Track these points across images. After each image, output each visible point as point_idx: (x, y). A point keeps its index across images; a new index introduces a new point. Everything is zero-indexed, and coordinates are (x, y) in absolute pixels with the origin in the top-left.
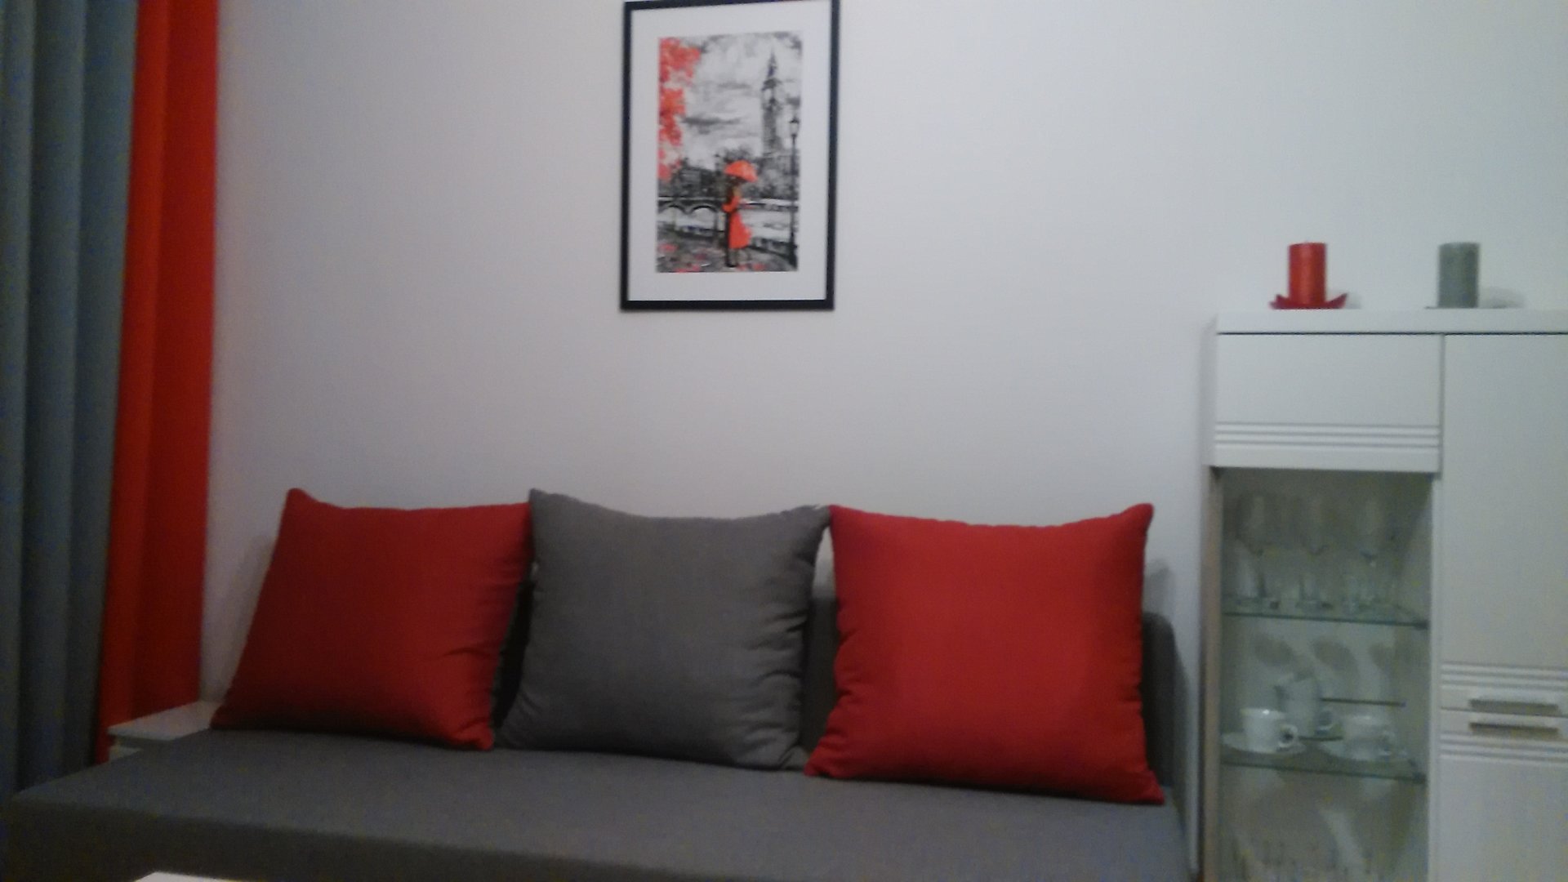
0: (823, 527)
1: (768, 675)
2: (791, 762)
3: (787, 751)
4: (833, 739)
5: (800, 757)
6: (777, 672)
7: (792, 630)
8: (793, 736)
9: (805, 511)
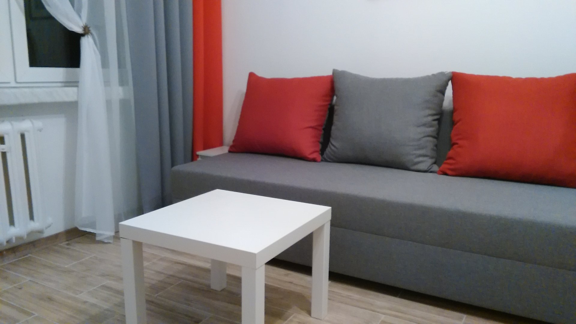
0: (449, 81)
1: (424, 137)
2: (432, 170)
3: (430, 166)
4: (451, 161)
5: (435, 168)
6: (428, 136)
7: (434, 120)
8: (433, 160)
9: (442, 74)
